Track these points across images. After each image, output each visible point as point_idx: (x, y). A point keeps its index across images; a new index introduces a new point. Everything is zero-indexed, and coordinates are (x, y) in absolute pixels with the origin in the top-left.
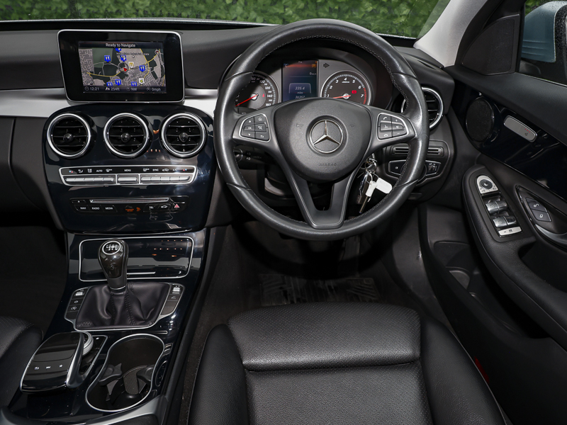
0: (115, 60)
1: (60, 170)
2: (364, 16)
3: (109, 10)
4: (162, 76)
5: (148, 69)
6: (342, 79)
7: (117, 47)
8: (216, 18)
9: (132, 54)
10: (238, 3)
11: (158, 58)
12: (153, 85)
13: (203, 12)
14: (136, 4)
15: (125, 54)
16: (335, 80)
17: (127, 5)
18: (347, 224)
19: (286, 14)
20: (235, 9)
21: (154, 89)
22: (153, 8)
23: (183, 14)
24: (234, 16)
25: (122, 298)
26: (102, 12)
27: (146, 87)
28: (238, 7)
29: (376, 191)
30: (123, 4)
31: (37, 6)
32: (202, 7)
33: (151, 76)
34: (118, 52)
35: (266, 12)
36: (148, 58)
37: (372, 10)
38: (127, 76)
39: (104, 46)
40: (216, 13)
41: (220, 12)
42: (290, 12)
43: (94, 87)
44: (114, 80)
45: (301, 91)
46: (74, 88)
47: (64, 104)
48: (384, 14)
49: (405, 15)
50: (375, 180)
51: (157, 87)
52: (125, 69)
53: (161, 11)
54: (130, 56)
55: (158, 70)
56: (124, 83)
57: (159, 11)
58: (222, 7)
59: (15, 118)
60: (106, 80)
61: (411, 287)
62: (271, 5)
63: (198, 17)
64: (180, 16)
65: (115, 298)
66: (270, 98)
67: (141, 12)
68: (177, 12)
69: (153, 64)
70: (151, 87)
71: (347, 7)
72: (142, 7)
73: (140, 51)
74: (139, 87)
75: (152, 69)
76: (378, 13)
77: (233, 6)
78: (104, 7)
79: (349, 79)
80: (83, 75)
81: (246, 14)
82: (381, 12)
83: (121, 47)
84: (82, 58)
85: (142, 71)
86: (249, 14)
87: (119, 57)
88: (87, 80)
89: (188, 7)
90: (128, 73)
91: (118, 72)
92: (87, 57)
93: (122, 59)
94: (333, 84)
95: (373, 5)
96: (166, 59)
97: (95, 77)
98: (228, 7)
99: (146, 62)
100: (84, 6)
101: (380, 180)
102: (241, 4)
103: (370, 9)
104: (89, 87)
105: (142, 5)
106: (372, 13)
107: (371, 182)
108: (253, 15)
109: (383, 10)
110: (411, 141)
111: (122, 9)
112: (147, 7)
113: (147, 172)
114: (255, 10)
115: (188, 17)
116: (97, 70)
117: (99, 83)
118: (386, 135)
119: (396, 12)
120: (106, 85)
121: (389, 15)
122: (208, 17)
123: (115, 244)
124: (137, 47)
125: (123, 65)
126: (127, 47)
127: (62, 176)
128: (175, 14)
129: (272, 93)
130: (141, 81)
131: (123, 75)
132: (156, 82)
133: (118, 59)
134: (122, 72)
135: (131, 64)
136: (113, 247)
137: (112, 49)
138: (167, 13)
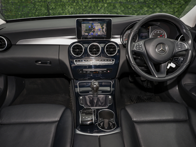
0: (92, 27)
1: (74, 60)
2: (144, 12)
3: (60, 12)
4: (105, 32)
5: (101, 30)
6: (157, 32)
7: (93, 23)
8: (95, 13)
9: (97, 25)
10: (102, 9)
11: (105, 27)
12: (102, 34)
13: (91, 12)
14: (69, 10)
15: (95, 25)
16: (155, 32)
17: (66, 10)
18: (167, 76)
19: (118, 12)
20: (101, 11)
21: (102, 36)
22: (74, 11)
23: (84, 13)
24: (101, 13)
25: (96, 99)
26: (58, 13)
27: (100, 35)
28: (102, 10)
29: (171, 67)
30: (65, 10)
31: (37, 11)
32: (90, 10)
33: (102, 32)
34: (93, 25)
35: (111, 11)
36: (102, 26)
37: (147, 10)
38: (95, 32)
39: (89, 23)
40: (95, 12)
41: (96, 12)
42: (119, 11)
43: (85, 35)
44: (91, 33)
45: (144, 36)
46: (79, 36)
47: (76, 40)
48: (151, 11)
49: (158, 11)
50: (170, 63)
51: (104, 35)
52: (95, 30)
53: (77, 12)
54: (96, 26)
55: (104, 30)
56: (94, 34)
57: (76, 12)
58: (97, 10)
59: (59, 45)
60: (89, 33)
61: (175, 99)
62: (113, 9)
63: (89, 13)
64: (83, 14)
65: (94, 99)
66: (135, 38)
67: (70, 13)
68: (82, 12)
69: (103, 28)
70: (102, 35)
71: (139, 9)
72: (71, 11)
73: (99, 24)
74: (98, 35)
75: (102, 30)
76: (149, 11)
77: (101, 10)
78: (58, 11)
79: (160, 32)
80: (82, 32)
81: (104, 12)
82: (150, 10)
83: (94, 23)
84: (82, 27)
85: (100, 30)
86: (105, 12)
87: (93, 26)
88: (83, 33)
89: (86, 11)
90: (95, 31)
91: (92, 31)
92: (84, 26)
93: (94, 27)
94: (155, 33)
95: (147, 8)
96: (107, 26)
97: (85, 32)
98: (98, 10)
99: (101, 27)
100: (52, 11)
101: (172, 63)
102: (103, 9)
103: (146, 10)
104: (83, 35)
105: (71, 10)
106: (147, 11)
107: (169, 64)
108: (107, 12)
109: (151, 10)
110: (187, 50)
111: (64, 12)
112: (72, 11)
113: (100, 61)
114: (108, 11)
115: (86, 14)
116: (86, 30)
117: (86, 34)
118: (179, 49)
119: (155, 10)
120: (88, 35)
121: (153, 11)
122: (92, 13)
123: (96, 82)
124: (99, 23)
125: (94, 29)
126: (96, 23)
127: (75, 62)
128: (81, 13)
129: (135, 37)
130: (99, 33)
131: (94, 32)
132: (103, 34)
133: (93, 27)
134: (93, 31)
135: (96, 28)
136: (95, 83)
137: (91, 24)
138: (79, 12)
